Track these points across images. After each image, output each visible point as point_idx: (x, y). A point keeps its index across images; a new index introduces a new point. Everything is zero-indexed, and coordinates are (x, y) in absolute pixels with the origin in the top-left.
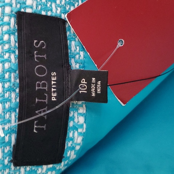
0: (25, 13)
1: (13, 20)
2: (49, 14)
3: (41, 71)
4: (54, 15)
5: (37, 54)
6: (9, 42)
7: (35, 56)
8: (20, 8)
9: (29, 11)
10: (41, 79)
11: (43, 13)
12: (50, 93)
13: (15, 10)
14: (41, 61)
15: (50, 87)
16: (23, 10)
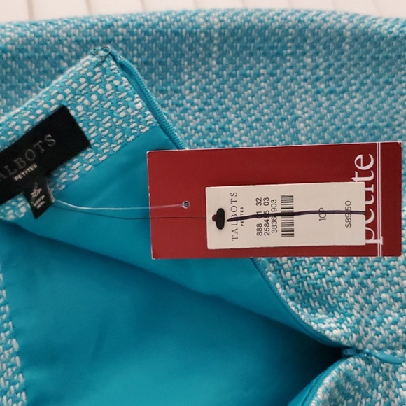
0: (68, 111)
1: (55, 107)
2: (84, 129)
3: (30, 155)
4: (86, 133)
5: (40, 144)
6: (38, 116)
7: (38, 144)
8: (69, 105)
9: (73, 113)
10: (25, 159)
11: (81, 125)
12: (19, 172)
13: (64, 104)
14: (37, 150)
15: (23, 170)
16: (69, 108)
